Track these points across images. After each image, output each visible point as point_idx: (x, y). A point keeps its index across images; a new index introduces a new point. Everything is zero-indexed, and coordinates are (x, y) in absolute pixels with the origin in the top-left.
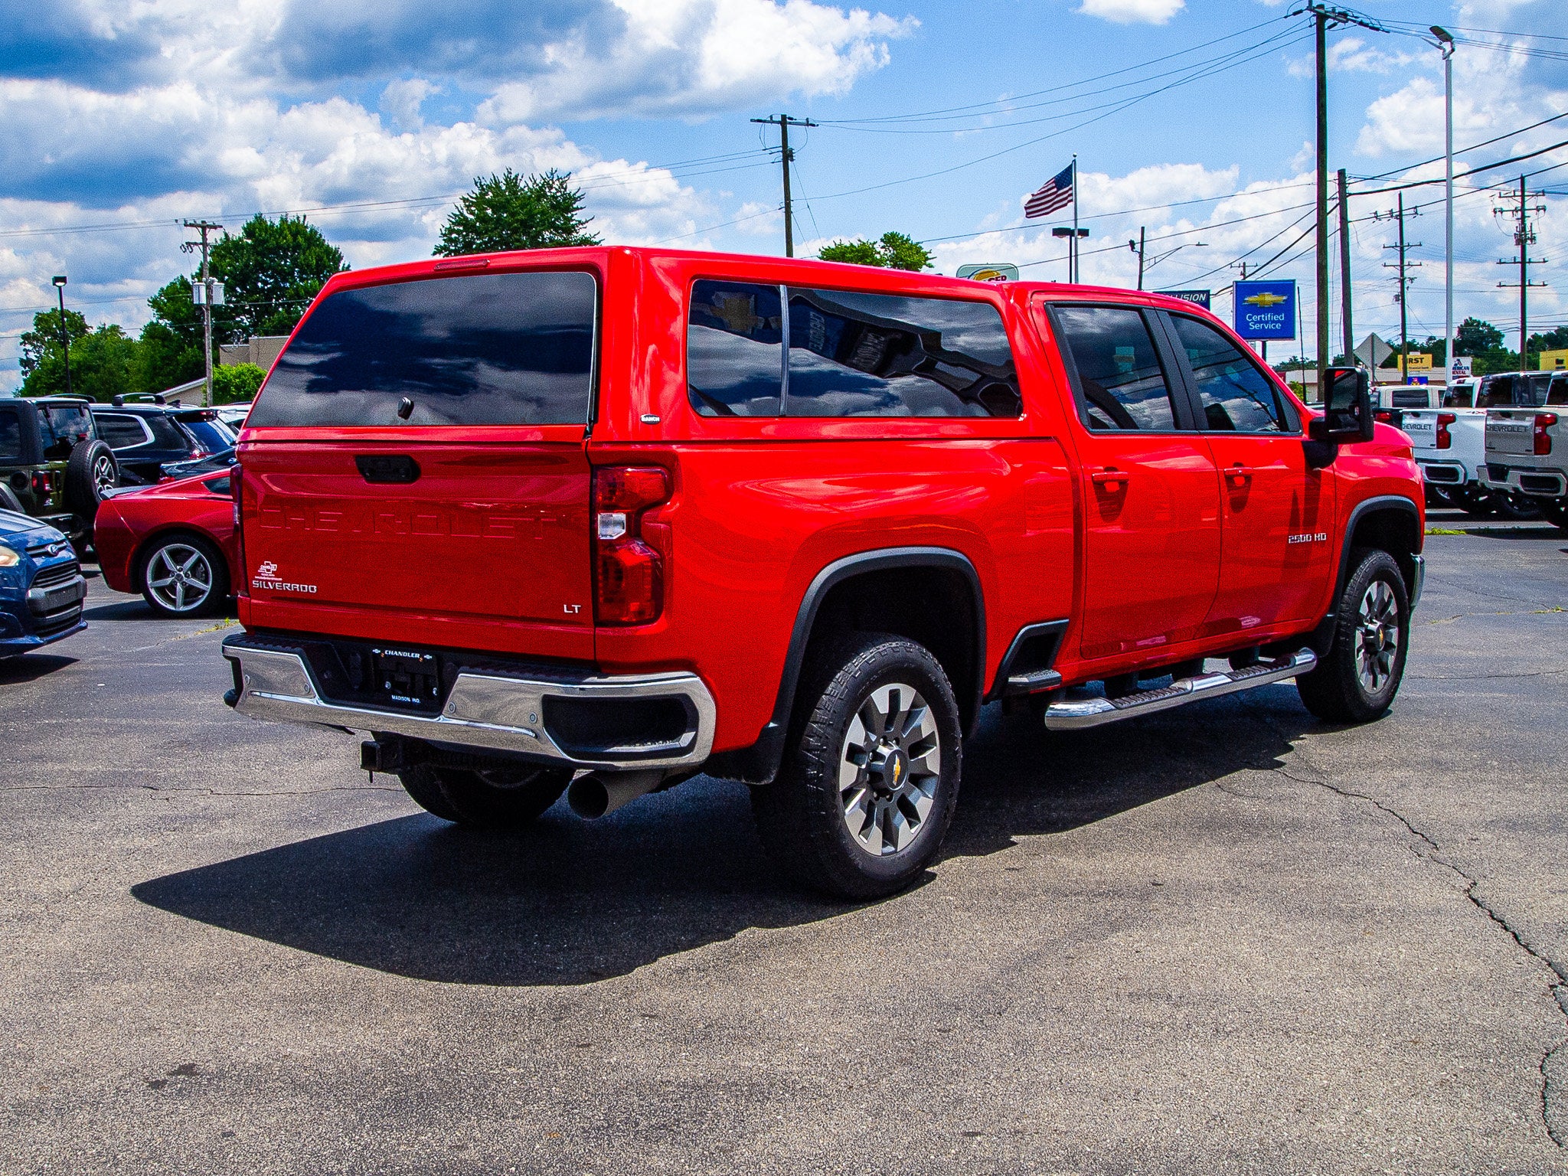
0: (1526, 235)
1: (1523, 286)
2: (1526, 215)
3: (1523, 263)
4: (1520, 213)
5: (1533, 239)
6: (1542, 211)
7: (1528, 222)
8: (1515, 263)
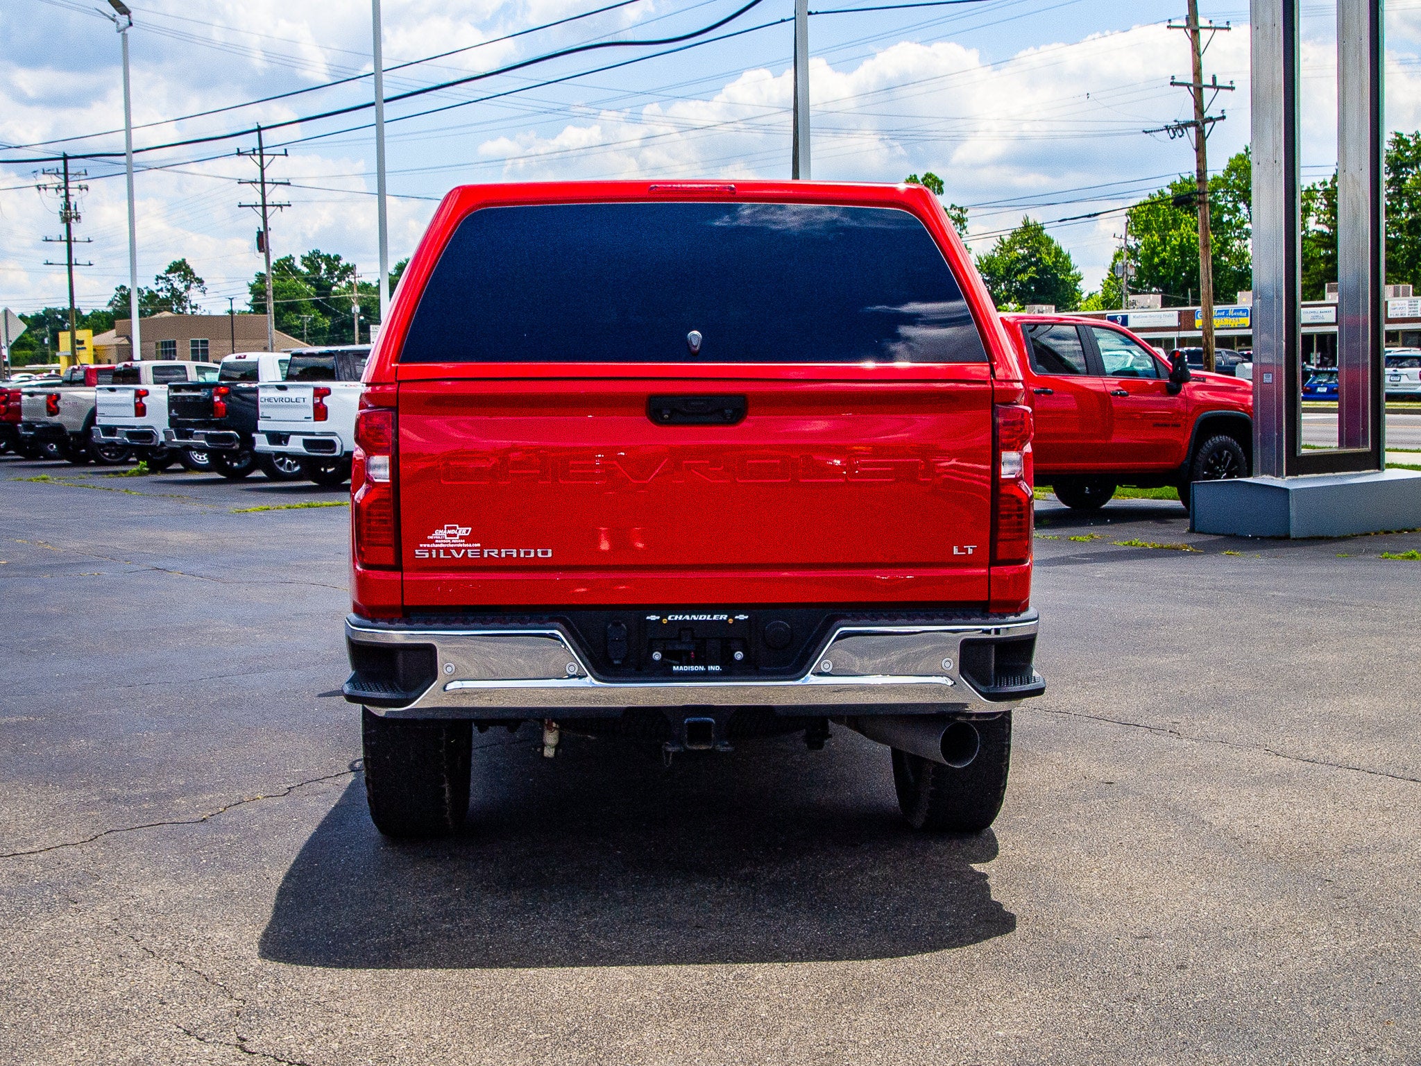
0: (71, 213)
1: (70, 265)
2: (70, 193)
3: (69, 241)
4: (63, 191)
5: (78, 218)
6: (84, 190)
7: (72, 200)
8: (61, 240)
